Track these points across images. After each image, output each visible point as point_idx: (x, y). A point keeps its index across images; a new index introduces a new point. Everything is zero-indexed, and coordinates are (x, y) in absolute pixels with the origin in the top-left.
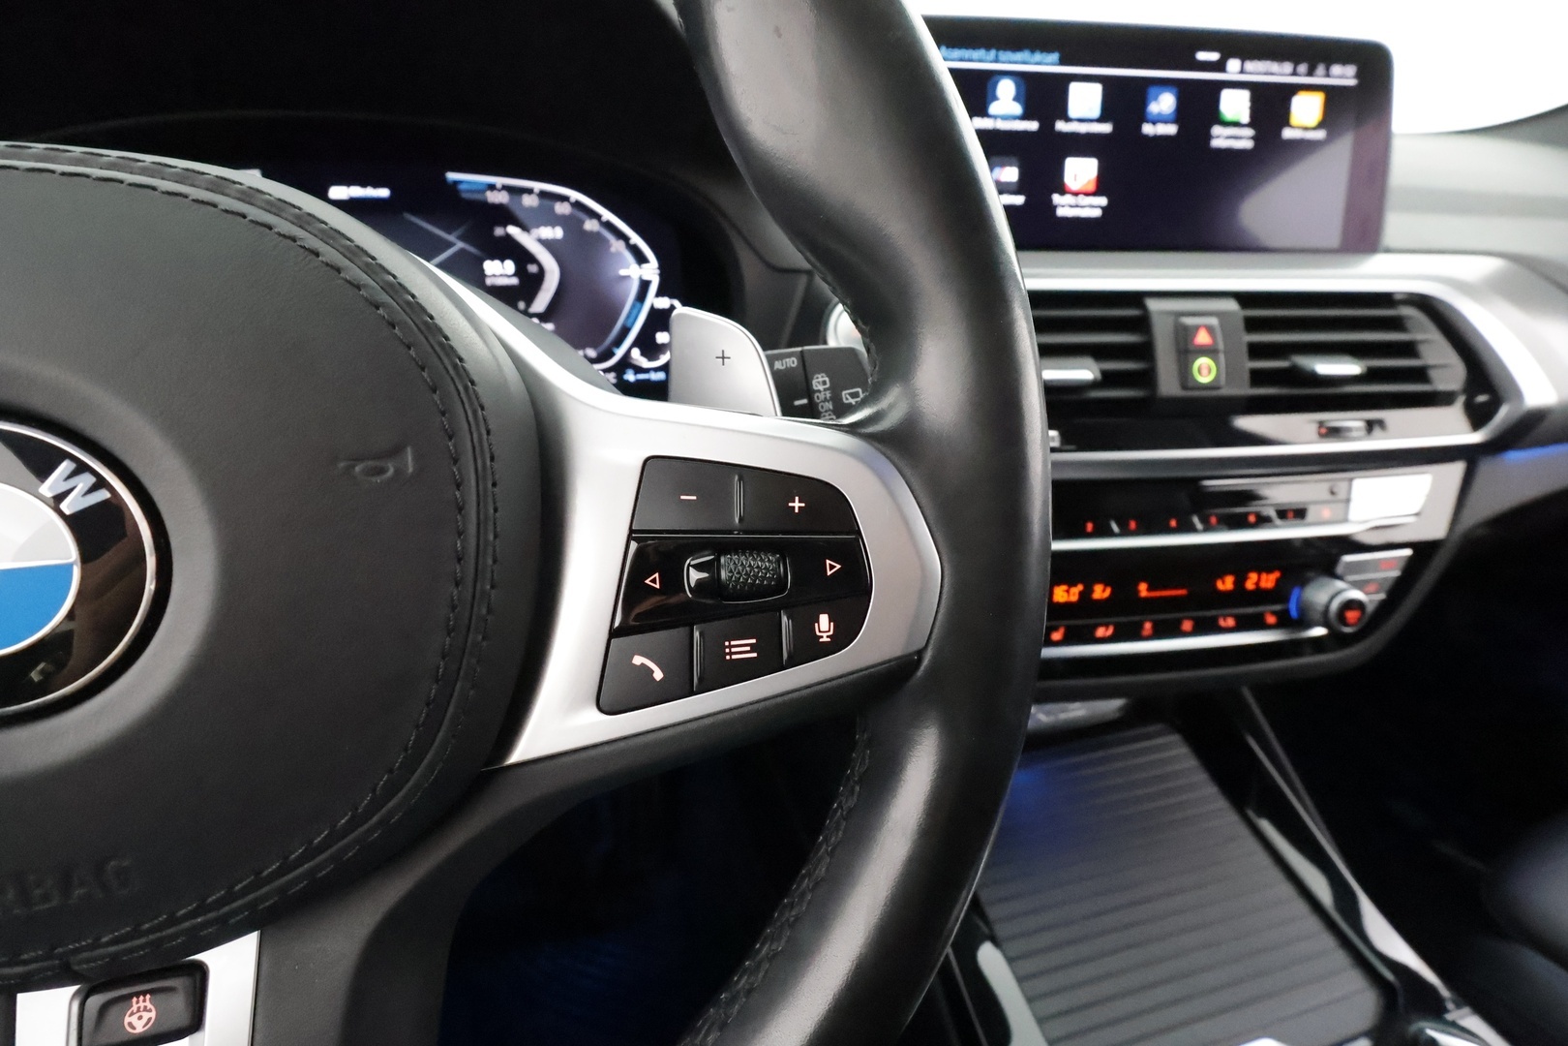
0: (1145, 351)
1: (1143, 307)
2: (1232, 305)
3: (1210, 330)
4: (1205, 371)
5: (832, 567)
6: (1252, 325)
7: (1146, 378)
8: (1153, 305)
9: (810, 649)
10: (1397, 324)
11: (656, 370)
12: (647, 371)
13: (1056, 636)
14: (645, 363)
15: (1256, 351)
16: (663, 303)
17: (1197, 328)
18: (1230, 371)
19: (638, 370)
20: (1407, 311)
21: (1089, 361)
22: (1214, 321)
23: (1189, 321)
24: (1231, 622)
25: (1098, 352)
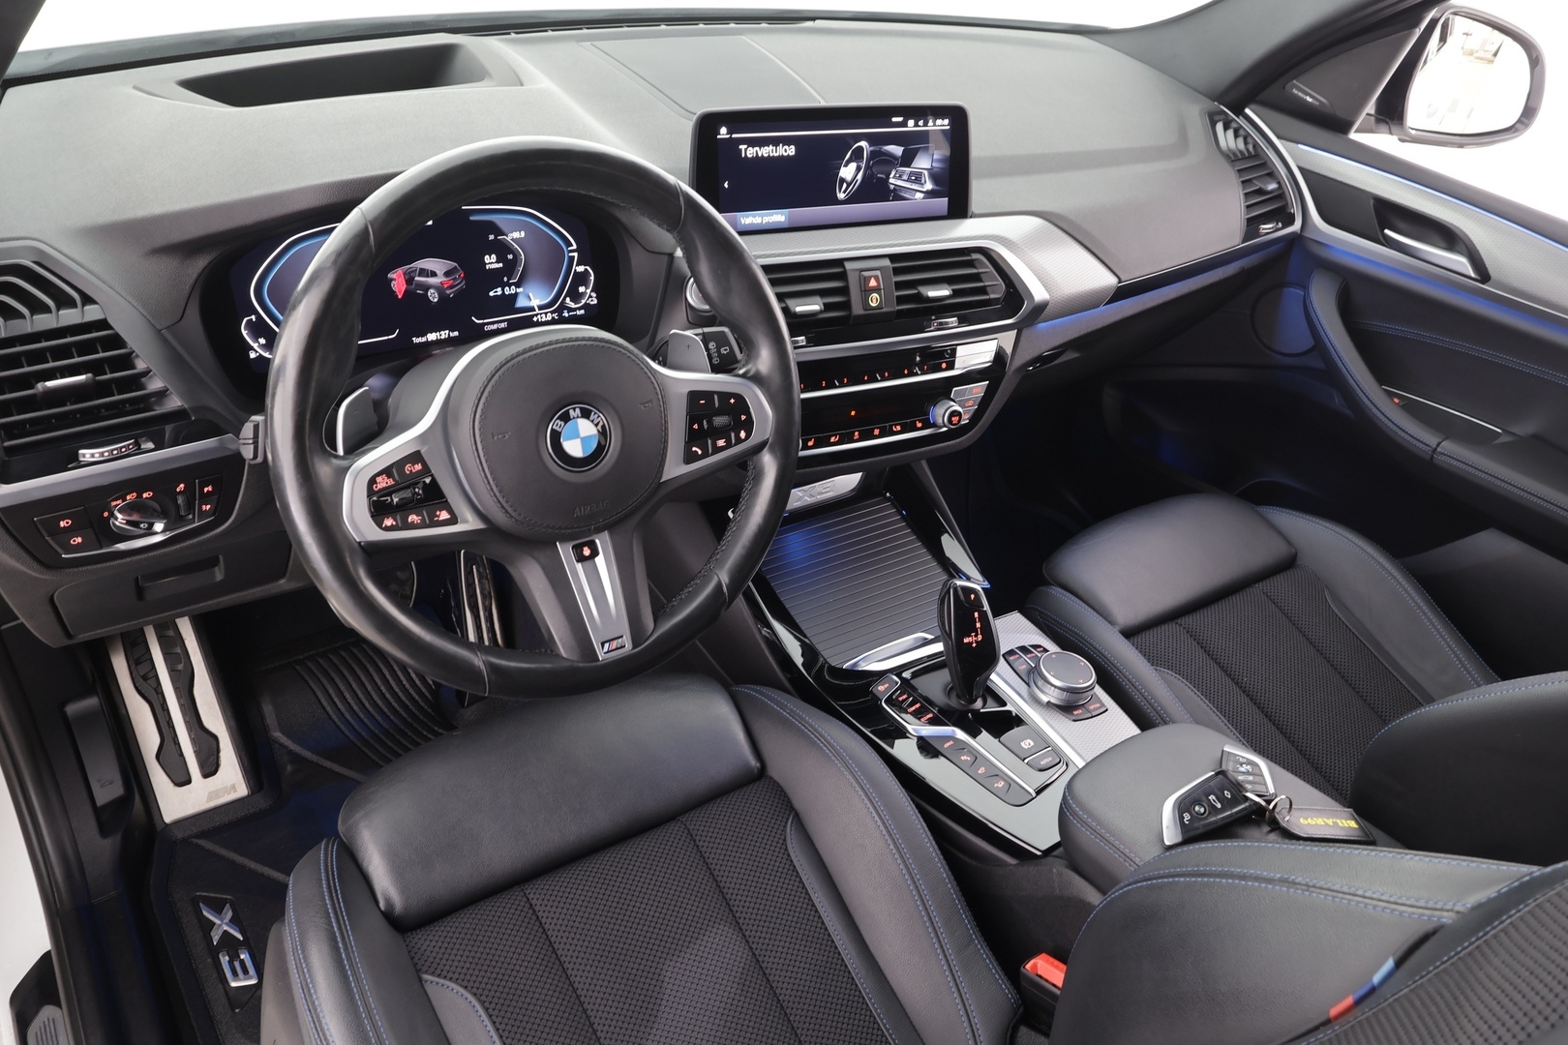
0: (844, 291)
1: (844, 267)
2: (887, 262)
3: (876, 278)
4: (874, 301)
5: (743, 417)
6: (897, 271)
7: (846, 305)
8: (849, 266)
9: (739, 441)
10: (971, 264)
11: (580, 309)
12: (575, 310)
13: (810, 444)
14: (573, 305)
15: (899, 286)
16: (581, 269)
17: (870, 277)
18: (887, 299)
19: (570, 310)
20: (975, 256)
21: (818, 299)
22: (878, 273)
23: (866, 274)
24: (899, 428)
25: (822, 293)
